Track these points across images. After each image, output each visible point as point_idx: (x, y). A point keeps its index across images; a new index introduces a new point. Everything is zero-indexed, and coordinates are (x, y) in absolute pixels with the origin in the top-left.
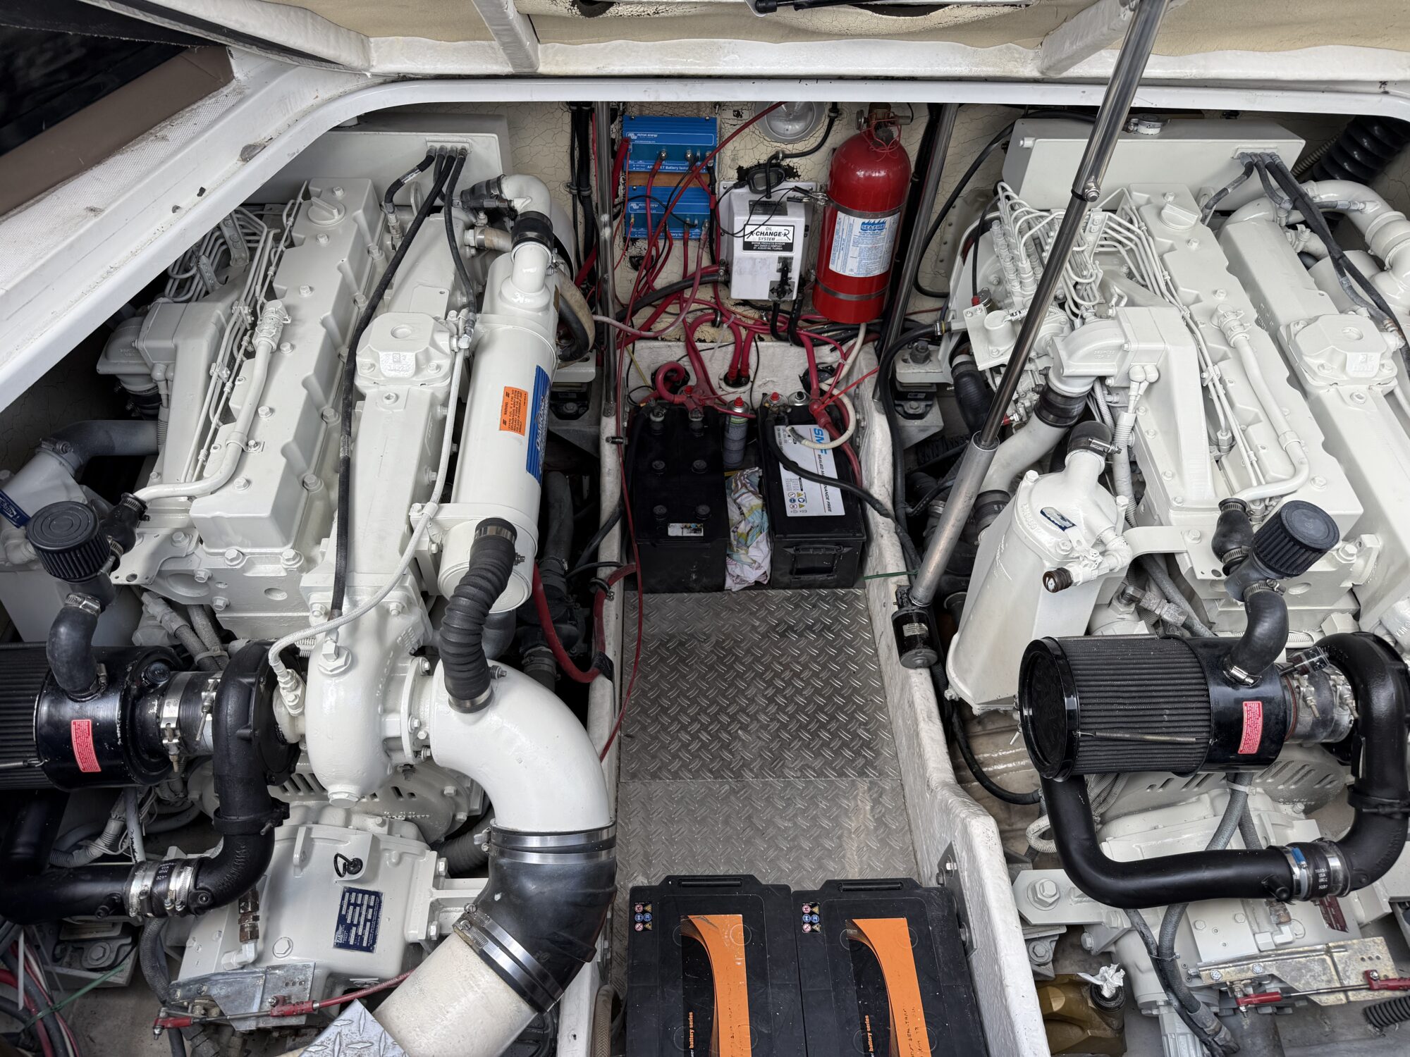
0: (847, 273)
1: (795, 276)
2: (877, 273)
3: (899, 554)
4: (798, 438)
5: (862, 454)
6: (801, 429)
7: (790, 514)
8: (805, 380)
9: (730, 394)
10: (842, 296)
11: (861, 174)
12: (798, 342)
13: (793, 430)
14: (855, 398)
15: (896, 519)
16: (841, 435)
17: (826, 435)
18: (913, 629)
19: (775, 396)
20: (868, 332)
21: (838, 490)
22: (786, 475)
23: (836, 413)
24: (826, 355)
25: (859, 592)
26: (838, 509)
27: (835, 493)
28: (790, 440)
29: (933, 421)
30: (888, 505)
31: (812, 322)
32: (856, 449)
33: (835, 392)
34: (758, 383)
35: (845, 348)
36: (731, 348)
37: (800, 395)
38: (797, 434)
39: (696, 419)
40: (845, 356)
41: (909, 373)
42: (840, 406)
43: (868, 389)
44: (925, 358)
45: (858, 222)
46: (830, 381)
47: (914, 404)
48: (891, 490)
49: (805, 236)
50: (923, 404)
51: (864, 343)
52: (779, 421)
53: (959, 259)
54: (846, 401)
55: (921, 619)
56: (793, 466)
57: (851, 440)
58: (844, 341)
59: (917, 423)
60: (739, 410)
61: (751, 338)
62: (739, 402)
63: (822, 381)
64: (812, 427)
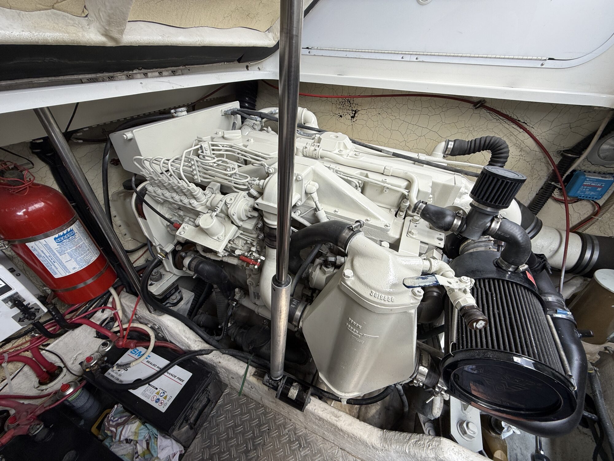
0: (73, 272)
1: (30, 299)
2: (94, 258)
3: (236, 361)
4: (126, 366)
5: (169, 338)
6: (123, 360)
7: (163, 409)
8: (99, 335)
9: (55, 385)
10: (82, 285)
12: (75, 326)
13: (119, 366)
15: (217, 349)
16: (149, 340)
17: (142, 349)
18: (293, 393)
19: (89, 359)
20: (115, 289)
21: (177, 367)
24: (100, 316)
26: (186, 375)
27: (176, 370)
28: (122, 371)
29: (188, 296)
30: (206, 346)
32: (164, 339)
33: (125, 326)
34: (69, 364)
35: (109, 305)
37: (104, 344)
38: (123, 365)
40: (114, 308)
42: (135, 330)
43: (143, 311)
44: (160, 277)
47: (173, 297)
48: (200, 339)
50: (177, 294)
51: (118, 294)
52: (105, 369)
53: (140, 220)
54: (136, 325)
55: (289, 383)
56: (138, 383)
57: (157, 337)
58: (106, 303)
59: (182, 303)
61: (36, 350)
62: (66, 387)
64: (129, 352)
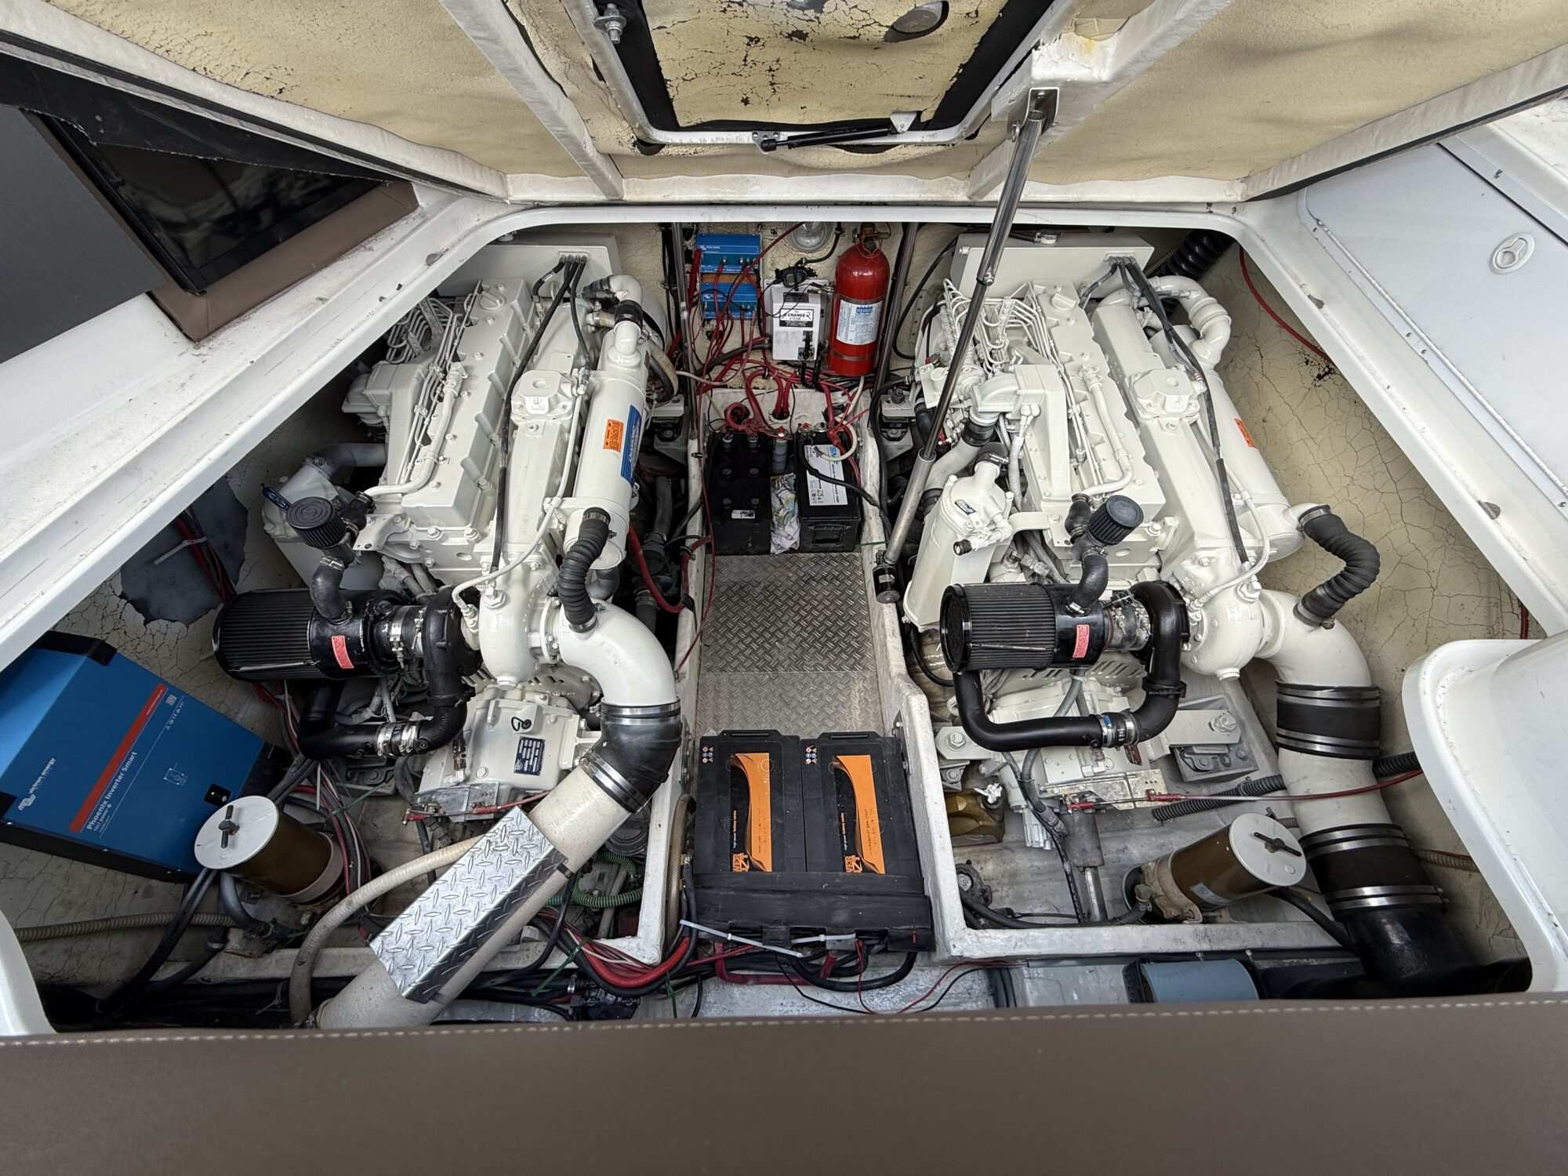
0: (848, 342)
1: (815, 344)
2: (868, 342)
3: (882, 530)
4: (820, 453)
5: (861, 464)
6: (821, 447)
7: (812, 504)
8: (826, 415)
9: (777, 424)
10: (846, 358)
11: (856, 274)
12: (820, 390)
13: (816, 448)
14: (857, 427)
15: (881, 508)
16: (847, 451)
17: (838, 451)
18: (883, 579)
19: (806, 425)
20: (865, 383)
21: (844, 489)
22: (810, 478)
23: (845, 437)
24: (839, 398)
25: (857, 554)
26: (844, 501)
27: (842, 490)
28: (814, 455)
29: (907, 442)
30: (876, 498)
31: (830, 376)
32: (857, 461)
33: (845, 422)
34: (795, 416)
35: (851, 394)
36: (776, 393)
37: (822, 424)
38: (819, 451)
39: (753, 441)
40: (851, 399)
41: (890, 410)
42: (848, 433)
43: (865, 421)
44: (902, 400)
45: (854, 307)
46: (842, 415)
47: (894, 431)
48: (878, 488)
49: (822, 316)
50: (900, 431)
51: (863, 390)
52: (808, 442)
53: (920, 332)
54: (851, 428)
55: (890, 572)
56: (815, 473)
57: (855, 454)
58: (850, 388)
59: (896, 443)
60: (781, 435)
61: (789, 386)
62: (781, 430)
63: (835, 415)
64: (829, 446)
